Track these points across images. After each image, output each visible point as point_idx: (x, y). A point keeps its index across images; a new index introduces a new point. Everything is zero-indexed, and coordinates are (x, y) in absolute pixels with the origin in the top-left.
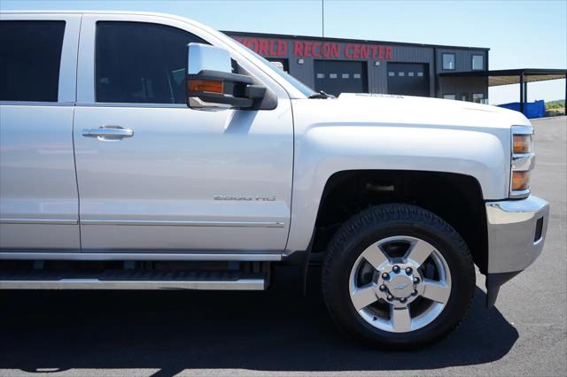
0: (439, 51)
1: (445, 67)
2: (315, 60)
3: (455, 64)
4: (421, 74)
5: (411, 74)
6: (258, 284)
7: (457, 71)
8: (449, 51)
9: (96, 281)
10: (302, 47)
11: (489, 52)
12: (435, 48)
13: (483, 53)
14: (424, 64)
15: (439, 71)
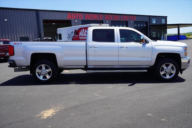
0: (151, 17)
1: (153, 23)
2: (112, 21)
3: (156, 22)
4: (145, 25)
5: (142, 25)
6: (146, 71)
7: (157, 24)
8: (154, 17)
9: (121, 71)
10: (107, 17)
11: (167, 17)
12: (149, 16)
13: (165, 18)
14: (146, 22)
15: (151, 24)
